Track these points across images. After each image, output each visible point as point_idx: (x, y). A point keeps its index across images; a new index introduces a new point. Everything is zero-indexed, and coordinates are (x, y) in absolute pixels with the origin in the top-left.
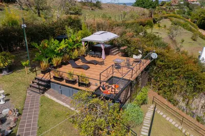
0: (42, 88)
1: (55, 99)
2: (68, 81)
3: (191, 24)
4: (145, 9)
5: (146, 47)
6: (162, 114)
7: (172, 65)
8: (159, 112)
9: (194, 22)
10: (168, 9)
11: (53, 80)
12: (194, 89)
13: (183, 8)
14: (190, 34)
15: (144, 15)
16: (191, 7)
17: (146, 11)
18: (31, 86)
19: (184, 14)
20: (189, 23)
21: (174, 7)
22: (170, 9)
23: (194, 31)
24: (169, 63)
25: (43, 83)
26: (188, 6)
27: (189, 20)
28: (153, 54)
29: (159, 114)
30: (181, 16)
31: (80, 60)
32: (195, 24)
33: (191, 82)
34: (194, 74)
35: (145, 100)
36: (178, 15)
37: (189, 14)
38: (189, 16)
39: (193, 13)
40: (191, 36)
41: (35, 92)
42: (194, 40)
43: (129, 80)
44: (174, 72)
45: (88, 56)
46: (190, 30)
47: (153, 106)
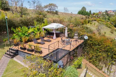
0: (12, 54)
1: (19, 62)
2: (28, 50)
3: (110, 25)
4: (83, 16)
5: (81, 32)
6: (91, 75)
7: (97, 43)
8: (90, 73)
9: (112, 24)
10: (96, 17)
11: (20, 50)
12: (112, 58)
13: (105, 16)
14: (110, 30)
15: (82, 19)
16: (109, 15)
17: (84, 17)
18: (6, 54)
19: (106, 19)
20: (109, 24)
21: (100, 16)
22: (97, 16)
23: (112, 28)
24: (95, 42)
25: (13, 51)
26: (108, 15)
27: (109, 23)
28: (85, 36)
29: (89, 75)
30: (104, 20)
31: (40, 40)
32: (112, 25)
33: (109, 54)
34: (111, 49)
35: (80, 65)
36: (102, 20)
37: (109, 20)
38: (109, 21)
39: (111, 19)
40: (110, 31)
41: (7, 57)
42: (112, 33)
43: (69, 51)
44: (99, 48)
45: (46, 38)
46: (110, 27)
47: (85, 69)
